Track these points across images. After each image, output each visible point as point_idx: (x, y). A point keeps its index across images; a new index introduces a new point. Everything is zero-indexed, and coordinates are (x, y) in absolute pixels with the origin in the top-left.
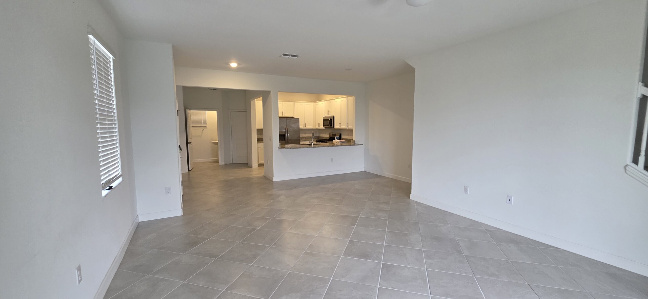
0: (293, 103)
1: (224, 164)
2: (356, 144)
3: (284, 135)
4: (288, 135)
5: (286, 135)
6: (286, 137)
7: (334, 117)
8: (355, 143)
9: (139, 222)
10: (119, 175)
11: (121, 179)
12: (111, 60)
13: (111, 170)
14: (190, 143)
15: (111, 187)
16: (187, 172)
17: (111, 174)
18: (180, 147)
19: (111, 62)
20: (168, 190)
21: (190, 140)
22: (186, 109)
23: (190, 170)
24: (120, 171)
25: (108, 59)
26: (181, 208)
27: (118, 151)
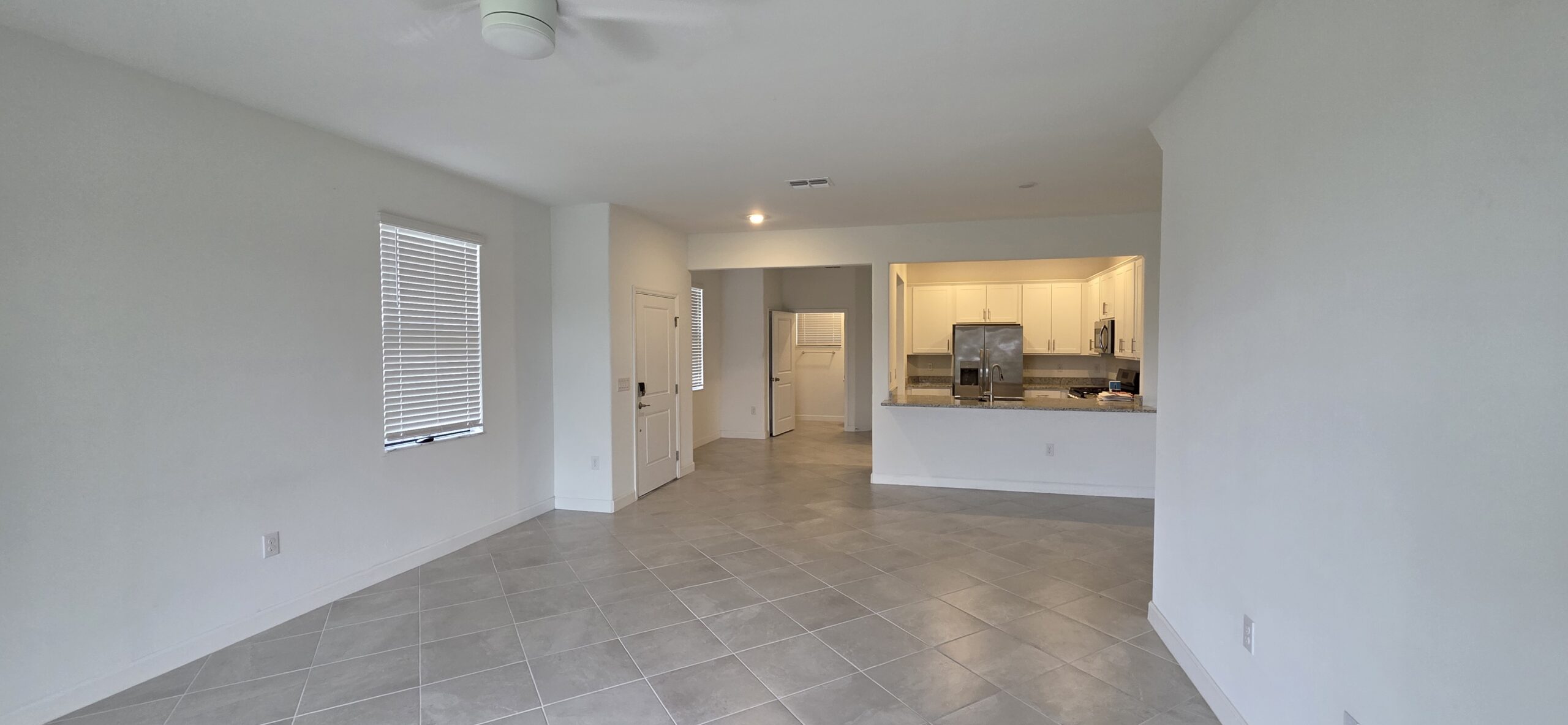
0: (1016, 285)
1: (853, 429)
2: (1146, 409)
3: (975, 372)
4: (987, 370)
5: (981, 370)
6: (981, 376)
7: (1113, 322)
8: (1141, 405)
9: (552, 509)
10: (475, 424)
11: (478, 430)
12: (478, 248)
13: (440, 415)
14: (777, 380)
15: (431, 439)
16: (764, 438)
17: (441, 421)
18: (642, 387)
19: (475, 251)
20: (595, 463)
21: (779, 373)
22: (773, 312)
23: (774, 435)
24: (481, 417)
25: (463, 249)
26: (614, 500)
27: (478, 386)
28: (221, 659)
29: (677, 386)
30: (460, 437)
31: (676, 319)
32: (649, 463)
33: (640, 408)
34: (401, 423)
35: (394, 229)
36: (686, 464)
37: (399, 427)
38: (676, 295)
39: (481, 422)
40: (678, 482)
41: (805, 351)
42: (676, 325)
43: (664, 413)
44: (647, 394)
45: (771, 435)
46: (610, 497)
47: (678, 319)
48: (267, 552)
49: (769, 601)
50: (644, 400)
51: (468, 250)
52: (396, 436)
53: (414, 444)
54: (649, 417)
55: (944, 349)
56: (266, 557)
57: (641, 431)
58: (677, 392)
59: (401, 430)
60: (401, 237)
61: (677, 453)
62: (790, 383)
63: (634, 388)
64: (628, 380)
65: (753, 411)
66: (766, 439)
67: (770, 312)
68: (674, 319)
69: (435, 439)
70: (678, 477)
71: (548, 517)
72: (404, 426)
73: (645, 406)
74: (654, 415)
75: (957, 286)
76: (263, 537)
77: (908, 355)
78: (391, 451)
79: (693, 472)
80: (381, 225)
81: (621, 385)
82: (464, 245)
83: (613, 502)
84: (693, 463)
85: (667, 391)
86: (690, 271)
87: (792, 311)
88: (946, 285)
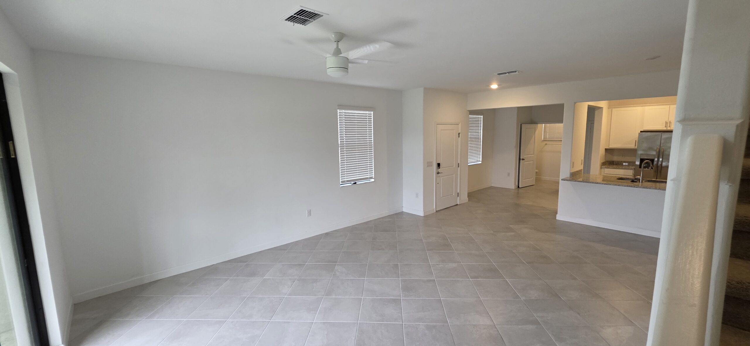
3: (653, 160)
6: (655, 163)
9: (402, 211)
10: (371, 178)
11: (373, 180)
12: (372, 113)
13: (359, 175)
14: (523, 159)
15: (355, 183)
16: (514, 188)
17: (359, 177)
18: (439, 165)
19: (371, 114)
20: (417, 195)
21: (525, 156)
22: (522, 125)
23: (520, 187)
24: (373, 176)
25: (366, 114)
26: (424, 211)
27: (372, 164)
28: (296, 243)
29: (459, 164)
30: (365, 183)
31: (459, 134)
32: (442, 197)
33: (438, 174)
34: (346, 177)
35: (342, 111)
36: (464, 198)
37: (345, 179)
38: (460, 123)
39: (373, 177)
40: (458, 206)
41: (547, 143)
42: (459, 137)
43: (452, 176)
44: (442, 168)
45: (518, 187)
46: (422, 210)
47: (460, 134)
48: (308, 215)
49: (462, 264)
50: (440, 170)
51: (369, 114)
52: (344, 182)
53: (350, 184)
54: (442, 177)
55: (632, 146)
56: (308, 216)
57: (438, 183)
58: (458, 166)
59: (346, 180)
60: (345, 113)
61: (458, 193)
62: (533, 161)
63: (435, 166)
64: (432, 162)
65: (509, 174)
66: (514, 189)
67: (521, 125)
68: (458, 134)
69: (357, 183)
70: (458, 203)
71: (401, 214)
72: (347, 178)
73: (440, 173)
74: (445, 177)
75: (646, 107)
76: (307, 211)
77: (605, 149)
78: (342, 187)
79: (467, 202)
80: (338, 110)
81: (429, 164)
82: (367, 112)
83: (423, 212)
84: (468, 198)
85: (453, 166)
86: (468, 111)
87: (536, 123)
88: (637, 106)
